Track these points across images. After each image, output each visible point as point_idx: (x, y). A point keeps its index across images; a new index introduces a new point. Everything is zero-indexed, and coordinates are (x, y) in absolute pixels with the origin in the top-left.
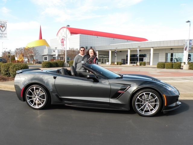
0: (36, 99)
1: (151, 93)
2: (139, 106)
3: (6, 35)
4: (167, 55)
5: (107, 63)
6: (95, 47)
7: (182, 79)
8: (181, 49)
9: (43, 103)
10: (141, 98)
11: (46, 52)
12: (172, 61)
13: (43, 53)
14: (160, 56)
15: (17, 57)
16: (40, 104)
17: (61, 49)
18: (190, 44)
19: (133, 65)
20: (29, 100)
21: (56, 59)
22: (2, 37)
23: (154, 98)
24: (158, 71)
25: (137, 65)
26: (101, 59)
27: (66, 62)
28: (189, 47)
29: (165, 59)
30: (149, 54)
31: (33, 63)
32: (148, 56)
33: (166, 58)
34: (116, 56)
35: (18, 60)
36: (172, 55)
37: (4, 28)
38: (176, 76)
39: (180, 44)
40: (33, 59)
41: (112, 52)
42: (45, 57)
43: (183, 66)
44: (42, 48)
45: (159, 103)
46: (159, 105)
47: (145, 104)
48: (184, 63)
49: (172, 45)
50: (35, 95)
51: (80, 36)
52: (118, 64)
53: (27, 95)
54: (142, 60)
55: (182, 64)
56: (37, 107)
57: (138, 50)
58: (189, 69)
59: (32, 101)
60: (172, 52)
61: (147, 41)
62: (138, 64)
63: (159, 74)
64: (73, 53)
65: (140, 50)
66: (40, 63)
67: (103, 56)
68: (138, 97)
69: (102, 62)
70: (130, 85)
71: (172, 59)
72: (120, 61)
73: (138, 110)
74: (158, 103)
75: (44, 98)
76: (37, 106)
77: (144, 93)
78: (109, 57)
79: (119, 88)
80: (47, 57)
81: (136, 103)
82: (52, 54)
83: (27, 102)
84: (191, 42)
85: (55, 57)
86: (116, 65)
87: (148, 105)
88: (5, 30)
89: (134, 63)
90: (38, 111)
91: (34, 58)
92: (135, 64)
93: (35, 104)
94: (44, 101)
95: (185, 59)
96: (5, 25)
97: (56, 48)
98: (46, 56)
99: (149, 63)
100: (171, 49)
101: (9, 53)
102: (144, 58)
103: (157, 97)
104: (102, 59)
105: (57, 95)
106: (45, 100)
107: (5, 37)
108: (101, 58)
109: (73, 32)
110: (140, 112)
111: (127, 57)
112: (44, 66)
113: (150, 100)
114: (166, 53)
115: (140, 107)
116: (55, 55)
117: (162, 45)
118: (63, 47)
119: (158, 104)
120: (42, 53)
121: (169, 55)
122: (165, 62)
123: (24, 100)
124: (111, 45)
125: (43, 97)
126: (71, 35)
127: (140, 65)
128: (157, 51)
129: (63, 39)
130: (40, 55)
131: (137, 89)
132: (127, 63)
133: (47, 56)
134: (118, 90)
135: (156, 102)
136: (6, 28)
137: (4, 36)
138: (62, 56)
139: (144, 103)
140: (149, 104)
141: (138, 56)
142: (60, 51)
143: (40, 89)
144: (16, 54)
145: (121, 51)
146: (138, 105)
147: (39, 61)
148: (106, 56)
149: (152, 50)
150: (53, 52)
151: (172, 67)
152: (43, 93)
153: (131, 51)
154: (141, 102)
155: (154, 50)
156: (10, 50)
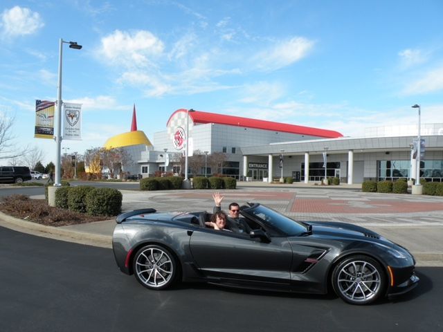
0: (154, 270)
1: (366, 263)
2: (344, 285)
3: (77, 132)
4: (379, 163)
5: (265, 180)
6: (241, 149)
7: (413, 218)
8: (405, 154)
9: (166, 277)
10: (348, 271)
11: (145, 157)
12: (390, 176)
13: (140, 160)
14: (365, 167)
15: (89, 165)
16: (162, 280)
17: (176, 151)
18: (422, 146)
19: (316, 184)
20: (141, 272)
21: (165, 170)
22: (69, 135)
23: (372, 271)
24: (365, 199)
25: (323, 184)
26: (253, 172)
27: (186, 178)
28: (421, 153)
29: (375, 171)
30: (346, 163)
31: (121, 178)
32: (343, 165)
33: (377, 169)
34: (282, 166)
35: (91, 171)
36: (389, 164)
37: (75, 119)
38: (401, 212)
39: (403, 145)
40: (121, 170)
41: (275, 158)
42: (143, 167)
43: (411, 187)
44: (138, 149)
45: (380, 281)
46: (379, 285)
47: (354, 283)
48: (413, 179)
49: (389, 146)
50: (153, 263)
51: (213, 127)
52: (285, 182)
53: (137, 263)
54: (331, 173)
55: (410, 183)
56: (155, 285)
57: (324, 154)
58: (423, 194)
59: (146, 275)
60: (388, 158)
61: (339, 139)
62: (325, 181)
63: (368, 206)
64: (199, 161)
65: (327, 155)
66: (134, 178)
67: (257, 165)
68: (343, 270)
69: (255, 178)
70: (327, 249)
71: (388, 173)
72: (290, 175)
73: (343, 292)
74: (378, 281)
75: (169, 270)
76: (155, 283)
77: (353, 263)
78: (267, 168)
79: (309, 254)
80: (147, 168)
81: (339, 280)
82: (157, 161)
83: (136, 275)
84: (423, 143)
85: (164, 167)
86: (281, 183)
87: (360, 284)
88: (76, 122)
89: (317, 179)
90: (159, 293)
91: (122, 168)
92: (319, 182)
93: (152, 280)
94: (168, 274)
95: (414, 172)
96: (77, 113)
97: (166, 150)
98: (145, 166)
99: (346, 180)
100: (387, 153)
101: (74, 157)
102: (336, 170)
103: (376, 270)
104: (255, 172)
105: (192, 265)
106: (171, 273)
107: (75, 135)
108: (253, 170)
109: (199, 119)
110: (346, 296)
111: (303, 166)
112: (145, 187)
113: (363, 274)
114: (377, 161)
115: (346, 288)
116: (164, 163)
117: (369, 147)
118: (178, 148)
119: (378, 283)
120: (138, 160)
121: (384, 165)
122: (377, 178)
123: (131, 271)
124: (271, 144)
125: (167, 267)
126: (195, 125)
127: (329, 184)
128: (361, 157)
129: (178, 133)
130: (134, 163)
131: (340, 255)
132: (303, 179)
133: (148, 166)
134: (306, 258)
135: (374, 278)
136: (78, 119)
137: (73, 133)
138: (176, 166)
139: (353, 280)
140: (363, 282)
141: (325, 166)
142: (173, 155)
143: (163, 252)
144: (88, 160)
145: (290, 157)
146: (343, 283)
147: (132, 174)
148: (262, 166)
149: (350, 154)
150: (159, 157)
151: (391, 190)
152: (168, 260)
153: (311, 157)
154: (349, 278)
155: (355, 155)
156: (76, 153)
